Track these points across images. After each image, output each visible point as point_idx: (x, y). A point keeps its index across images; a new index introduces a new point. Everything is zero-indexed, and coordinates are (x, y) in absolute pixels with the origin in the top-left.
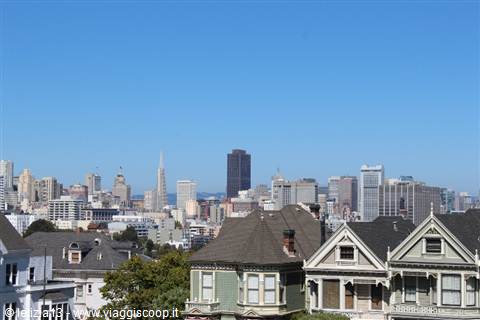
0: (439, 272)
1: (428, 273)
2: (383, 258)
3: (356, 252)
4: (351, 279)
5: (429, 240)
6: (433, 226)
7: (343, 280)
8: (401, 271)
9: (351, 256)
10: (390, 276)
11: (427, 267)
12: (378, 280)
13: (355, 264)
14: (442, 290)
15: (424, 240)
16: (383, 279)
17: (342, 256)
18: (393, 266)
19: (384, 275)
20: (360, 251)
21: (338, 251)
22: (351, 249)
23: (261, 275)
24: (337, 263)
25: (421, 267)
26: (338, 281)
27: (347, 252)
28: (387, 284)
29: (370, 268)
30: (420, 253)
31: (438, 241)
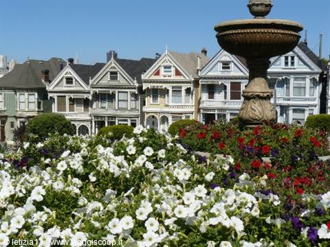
0: (117, 91)
1: (111, 91)
2: (87, 83)
3: (74, 80)
4: (72, 96)
5: (112, 73)
6: (113, 65)
7: (68, 97)
8: (97, 90)
9: (72, 83)
10: (92, 93)
11: (110, 88)
12: (85, 96)
13: (74, 87)
14: (119, 100)
15: (109, 73)
16: (88, 95)
17: (67, 83)
18: (93, 88)
19: (89, 93)
20: (76, 80)
21: (65, 80)
22: (71, 79)
23: (26, 94)
24: (64, 87)
25: (107, 88)
26: (65, 96)
27: (69, 81)
28: (90, 98)
29: (81, 89)
30: (107, 81)
31: (116, 73)
